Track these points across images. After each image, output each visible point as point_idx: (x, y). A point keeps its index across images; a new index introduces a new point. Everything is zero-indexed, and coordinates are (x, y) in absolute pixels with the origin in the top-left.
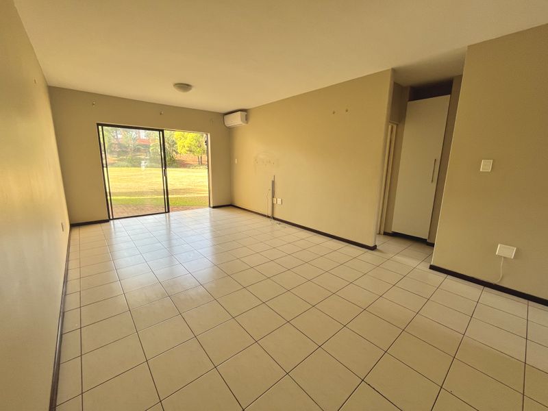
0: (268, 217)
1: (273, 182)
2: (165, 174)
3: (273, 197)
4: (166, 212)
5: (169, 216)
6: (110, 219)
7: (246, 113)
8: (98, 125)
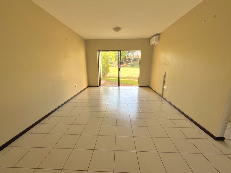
0: (160, 96)
1: (165, 76)
2: (119, 69)
3: (164, 85)
4: (119, 86)
5: (120, 87)
6: (99, 86)
7: (159, 36)
8: (98, 51)
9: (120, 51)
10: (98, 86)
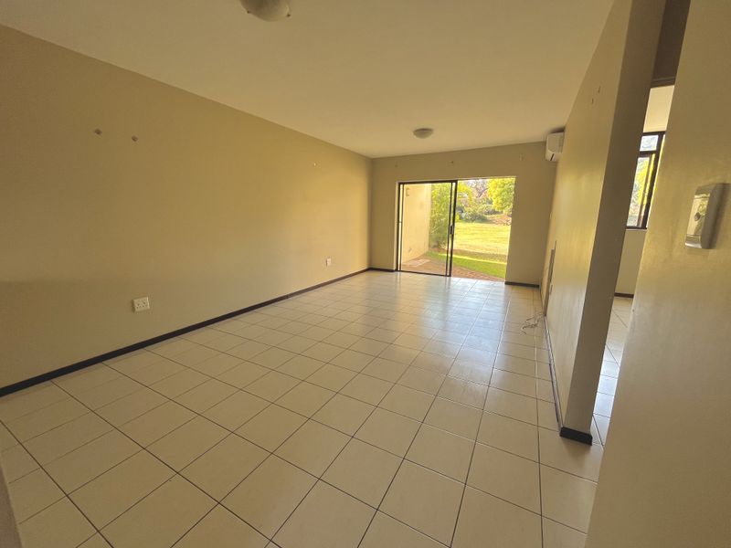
1: (554, 253)
2: (451, 231)
3: (550, 280)
6: (397, 270)
7: (561, 134)
8: (400, 184)
9: (456, 181)
10: (392, 271)
